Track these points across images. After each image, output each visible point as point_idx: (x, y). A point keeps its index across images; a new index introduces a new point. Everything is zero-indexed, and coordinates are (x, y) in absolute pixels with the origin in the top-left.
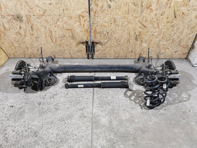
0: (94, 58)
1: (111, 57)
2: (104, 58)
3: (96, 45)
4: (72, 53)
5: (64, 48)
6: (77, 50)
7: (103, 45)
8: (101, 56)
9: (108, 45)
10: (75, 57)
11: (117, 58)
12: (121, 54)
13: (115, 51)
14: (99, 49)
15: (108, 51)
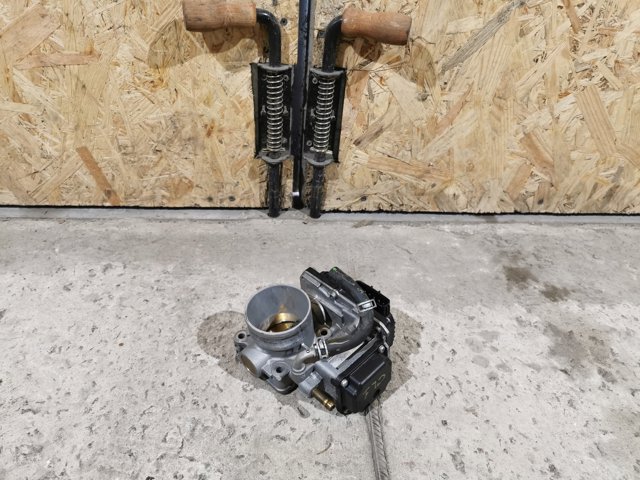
0: (329, 203)
1: (484, 192)
2: (421, 204)
3: (362, 71)
4: (108, 156)
5: (16, 97)
6: (163, 122)
7: (429, 73)
8: (397, 183)
9: (481, 74)
10: (141, 192)
11: (531, 206)
12: (573, 168)
13: (534, 138)
14: (381, 119)
15: (467, 137)
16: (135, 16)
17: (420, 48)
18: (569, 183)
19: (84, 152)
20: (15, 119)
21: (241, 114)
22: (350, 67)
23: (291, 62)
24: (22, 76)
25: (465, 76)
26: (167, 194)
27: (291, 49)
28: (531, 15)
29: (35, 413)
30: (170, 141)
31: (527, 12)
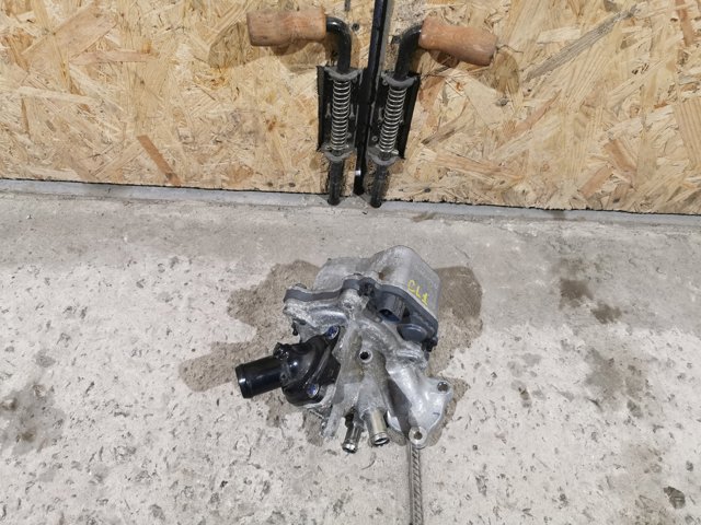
0: (391, 194)
1: (557, 190)
2: (487, 198)
3: (438, 77)
4: (168, 145)
5: (74, 89)
6: (224, 117)
7: (512, 80)
8: (464, 179)
9: (570, 83)
10: (202, 176)
11: (604, 204)
12: (657, 174)
13: (620, 144)
14: (454, 121)
15: (545, 141)
16: (195, 18)
17: (505, 56)
18: (650, 186)
19: (144, 140)
20: (74, 108)
21: (305, 112)
22: (425, 72)
23: (360, 67)
24: (79, 71)
25: (554, 83)
26: (227, 179)
27: (361, 54)
28: (638, 28)
29: (125, 416)
30: (231, 133)
31: (634, 24)
